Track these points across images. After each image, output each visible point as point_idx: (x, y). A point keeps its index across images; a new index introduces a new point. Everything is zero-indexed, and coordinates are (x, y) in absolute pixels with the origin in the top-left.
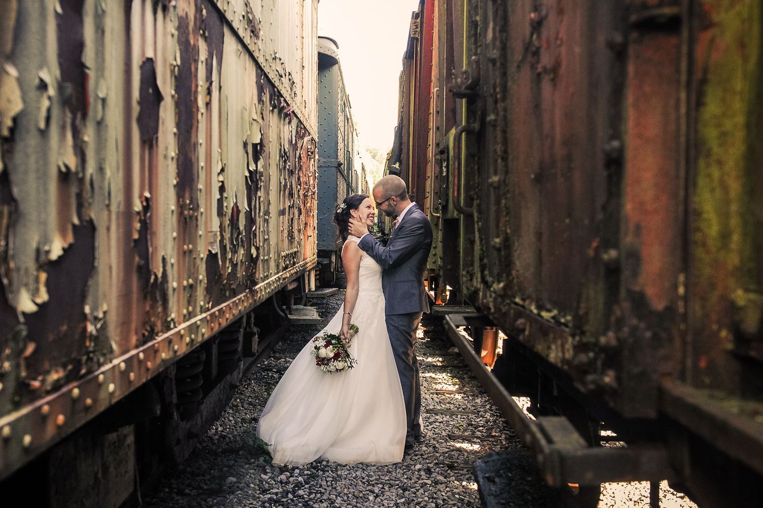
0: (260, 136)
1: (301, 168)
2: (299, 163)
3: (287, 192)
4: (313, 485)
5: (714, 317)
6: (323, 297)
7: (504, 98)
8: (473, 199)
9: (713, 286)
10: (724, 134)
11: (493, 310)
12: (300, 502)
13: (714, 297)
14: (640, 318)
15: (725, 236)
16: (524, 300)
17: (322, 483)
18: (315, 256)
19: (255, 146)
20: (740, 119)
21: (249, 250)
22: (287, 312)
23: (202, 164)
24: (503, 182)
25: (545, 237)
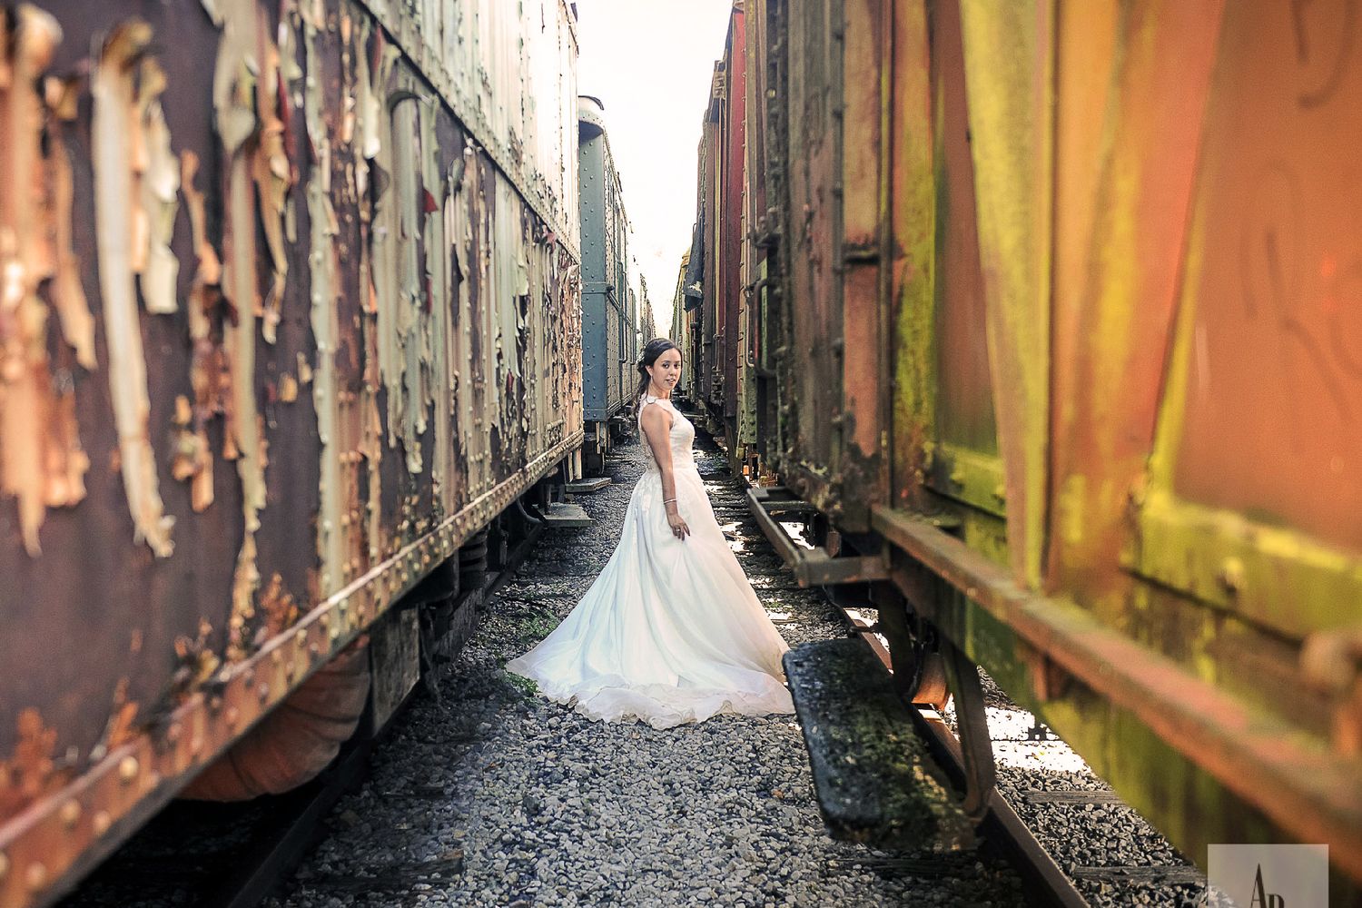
0: (527, 286)
1: (563, 310)
2: (562, 301)
3: (550, 345)
4: (592, 729)
5: (911, 462)
6: (591, 492)
7: (789, 273)
8: (775, 361)
9: (910, 440)
10: (915, 332)
11: (787, 476)
12: (577, 747)
13: (912, 447)
14: (856, 462)
15: (918, 404)
16: (807, 462)
17: (604, 727)
18: (582, 429)
19: (522, 298)
20: (927, 322)
21: (520, 423)
22: (542, 512)
23: (485, 333)
24: (790, 352)
25: (819, 404)
